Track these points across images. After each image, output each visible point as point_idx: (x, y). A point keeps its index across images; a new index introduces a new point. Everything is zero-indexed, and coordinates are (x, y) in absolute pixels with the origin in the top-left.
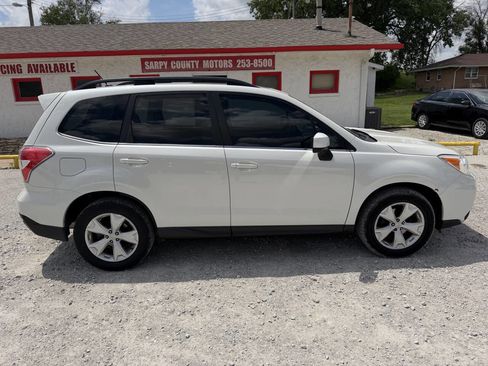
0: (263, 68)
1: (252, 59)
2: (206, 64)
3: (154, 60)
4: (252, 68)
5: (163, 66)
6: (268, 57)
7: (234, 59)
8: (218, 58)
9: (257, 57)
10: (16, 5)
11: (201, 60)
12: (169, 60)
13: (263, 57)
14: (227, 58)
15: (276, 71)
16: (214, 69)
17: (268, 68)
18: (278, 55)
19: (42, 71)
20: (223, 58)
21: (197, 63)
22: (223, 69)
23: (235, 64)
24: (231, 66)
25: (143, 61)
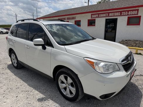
0: (133, 15)
1: (128, 11)
2: (110, 14)
3: (94, 14)
4: (128, 15)
5: (97, 16)
6: (135, 10)
7: (121, 12)
8: (115, 12)
9: (131, 11)
10: (85, 2)
11: (109, 13)
12: (99, 14)
13: (133, 10)
14: (118, 12)
15: (138, 15)
16: (113, 16)
17: (135, 14)
18: (140, 8)
19: (69, 19)
20: (116, 12)
21: (107, 14)
22: (116, 16)
23: (121, 13)
24: (119, 14)
25: (92, 15)
